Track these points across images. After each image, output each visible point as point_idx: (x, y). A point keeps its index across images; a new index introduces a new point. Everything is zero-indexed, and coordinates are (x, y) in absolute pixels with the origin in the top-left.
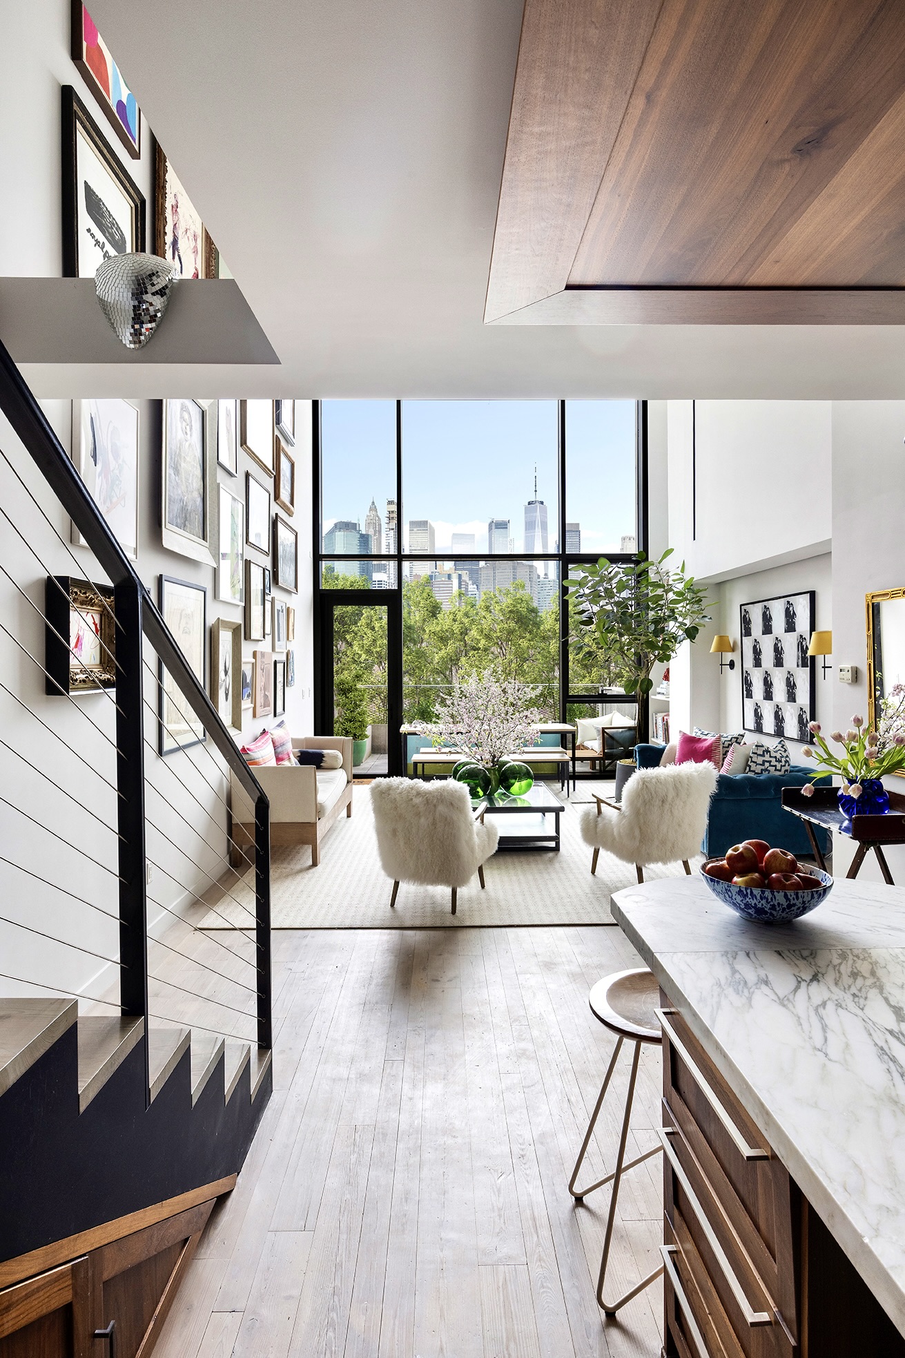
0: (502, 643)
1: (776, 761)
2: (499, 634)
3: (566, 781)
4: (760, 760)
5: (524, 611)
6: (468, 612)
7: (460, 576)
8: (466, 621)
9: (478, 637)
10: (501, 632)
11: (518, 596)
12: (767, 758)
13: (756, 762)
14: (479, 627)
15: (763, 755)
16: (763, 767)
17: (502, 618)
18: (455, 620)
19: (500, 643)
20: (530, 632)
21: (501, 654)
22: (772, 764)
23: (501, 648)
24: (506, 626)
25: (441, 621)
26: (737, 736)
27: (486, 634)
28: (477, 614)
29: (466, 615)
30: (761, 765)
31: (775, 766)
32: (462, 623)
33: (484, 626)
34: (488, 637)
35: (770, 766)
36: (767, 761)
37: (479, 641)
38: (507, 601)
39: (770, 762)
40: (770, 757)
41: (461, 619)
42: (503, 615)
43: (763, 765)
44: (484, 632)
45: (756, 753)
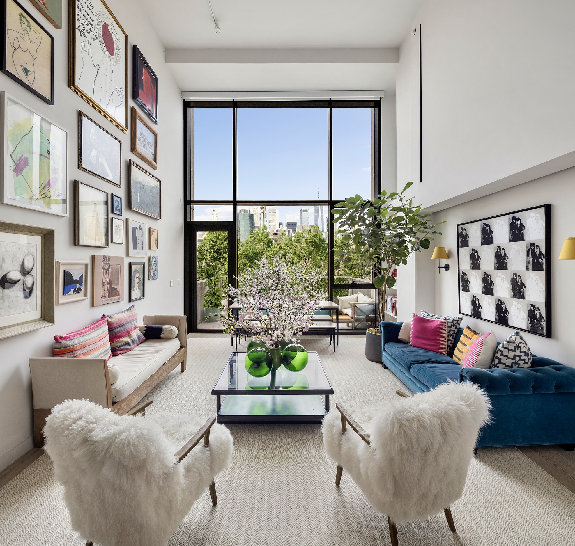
0: (306, 259)
1: (525, 355)
2: (304, 254)
3: (333, 336)
4: (511, 354)
5: (318, 241)
6: (287, 244)
7: (289, 231)
8: (286, 248)
9: (293, 257)
10: (305, 253)
11: (315, 233)
12: (518, 353)
13: (507, 356)
14: (294, 251)
15: (514, 351)
16: (514, 361)
17: (306, 246)
18: (280, 248)
19: (305, 259)
20: (322, 252)
21: (306, 265)
22: (522, 358)
23: (305, 262)
24: (308, 250)
25: (273, 249)
26: (457, 319)
27: (297, 255)
28: (292, 244)
29: (286, 245)
30: (511, 359)
31: (524, 360)
32: (284, 249)
33: (296, 251)
34: (298, 256)
35: (521, 360)
36: (518, 356)
37: (293, 258)
38: (308, 237)
39: (520, 356)
40: (521, 352)
41: (283, 247)
42: (307, 244)
43: (514, 358)
44: (296, 254)
45: (507, 348)
